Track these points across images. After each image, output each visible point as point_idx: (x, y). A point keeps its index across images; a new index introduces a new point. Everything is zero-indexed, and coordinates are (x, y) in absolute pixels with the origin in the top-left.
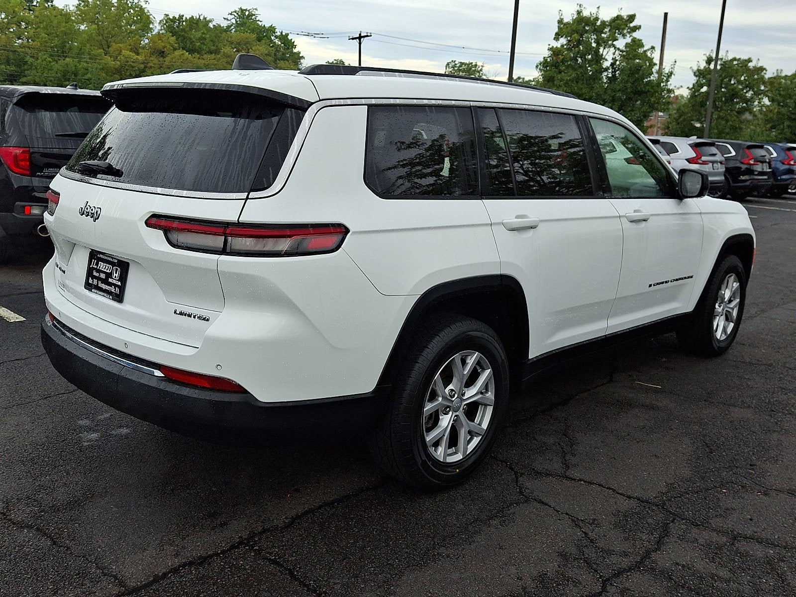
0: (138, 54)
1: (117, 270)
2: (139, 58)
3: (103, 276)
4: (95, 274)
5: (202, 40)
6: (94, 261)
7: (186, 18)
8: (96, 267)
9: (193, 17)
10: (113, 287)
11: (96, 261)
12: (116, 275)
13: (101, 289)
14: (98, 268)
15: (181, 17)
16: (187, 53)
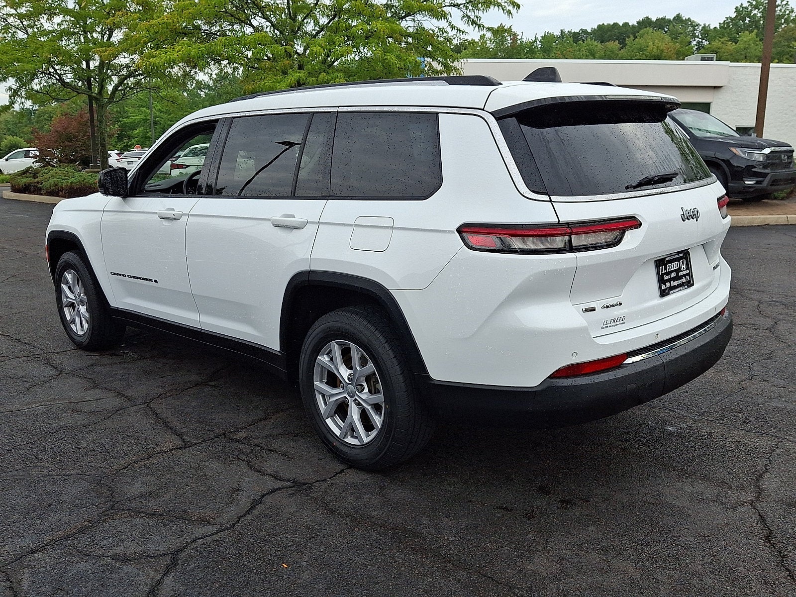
1: (683, 262)
3: (673, 275)
4: (666, 278)
6: (662, 268)
8: (665, 271)
10: (684, 278)
11: (663, 267)
12: (684, 267)
13: (675, 287)
14: (668, 271)
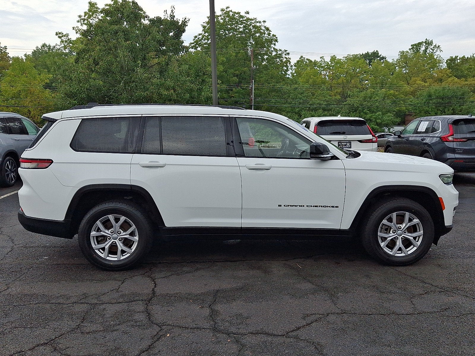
0: (425, 82)
2: (426, 84)
5: (468, 69)
7: (460, 57)
9: (464, 57)
15: (456, 57)
16: (457, 79)
